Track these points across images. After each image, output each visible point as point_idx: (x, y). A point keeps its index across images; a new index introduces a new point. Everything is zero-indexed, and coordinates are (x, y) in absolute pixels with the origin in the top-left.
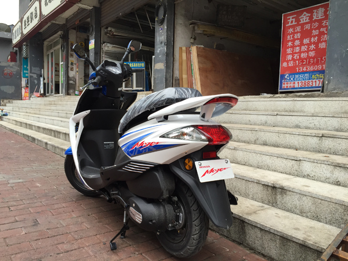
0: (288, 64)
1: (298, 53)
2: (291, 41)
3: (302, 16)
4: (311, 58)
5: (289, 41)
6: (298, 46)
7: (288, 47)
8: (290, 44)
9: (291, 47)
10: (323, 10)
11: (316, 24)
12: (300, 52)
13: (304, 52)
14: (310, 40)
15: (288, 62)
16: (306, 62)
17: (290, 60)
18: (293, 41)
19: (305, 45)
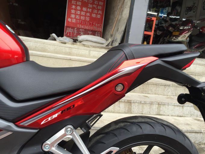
0: (72, 21)
1: (79, 15)
2: (75, 5)
4: (87, 21)
5: (73, 5)
6: (79, 10)
7: (73, 9)
8: (74, 7)
13: (83, 16)
14: (87, 9)
16: (84, 23)
17: (73, 18)
19: (83, 11)
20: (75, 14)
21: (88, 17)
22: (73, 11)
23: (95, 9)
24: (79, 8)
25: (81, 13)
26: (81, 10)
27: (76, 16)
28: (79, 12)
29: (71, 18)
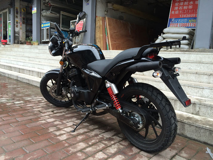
0: (175, 13)
1: (182, 6)
4: (190, 9)
15: (175, 11)
16: (187, 12)
17: (176, 10)
19: (187, 1)
20: (179, 6)
21: (191, 5)
25: (184, 3)
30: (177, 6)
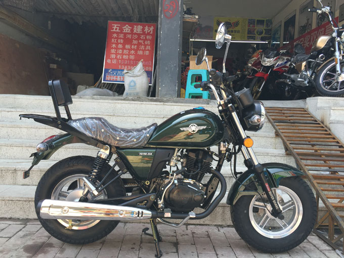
0: (112, 62)
1: (121, 54)
2: (115, 44)
3: (125, 27)
4: (132, 60)
5: (113, 43)
6: (121, 49)
7: (113, 48)
8: (114, 46)
9: (115, 48)
10: (141, 27)
11: (136, 36)
12: (123, 54)
13: (125, 55)
14: (131, 47)
16: (128, 63)
17: (113, 59)
18: (117, 44)
19: (127, 49)
20: (116, 54)
21: (132, 55)
22: (113, 51)
23: (142, 45)
24: (120, 46)
25: (123, 51)
26: (124, 48)
27: (116, 56)
28: (120, 51)
29: (111, 59)
30: (114, 54)
